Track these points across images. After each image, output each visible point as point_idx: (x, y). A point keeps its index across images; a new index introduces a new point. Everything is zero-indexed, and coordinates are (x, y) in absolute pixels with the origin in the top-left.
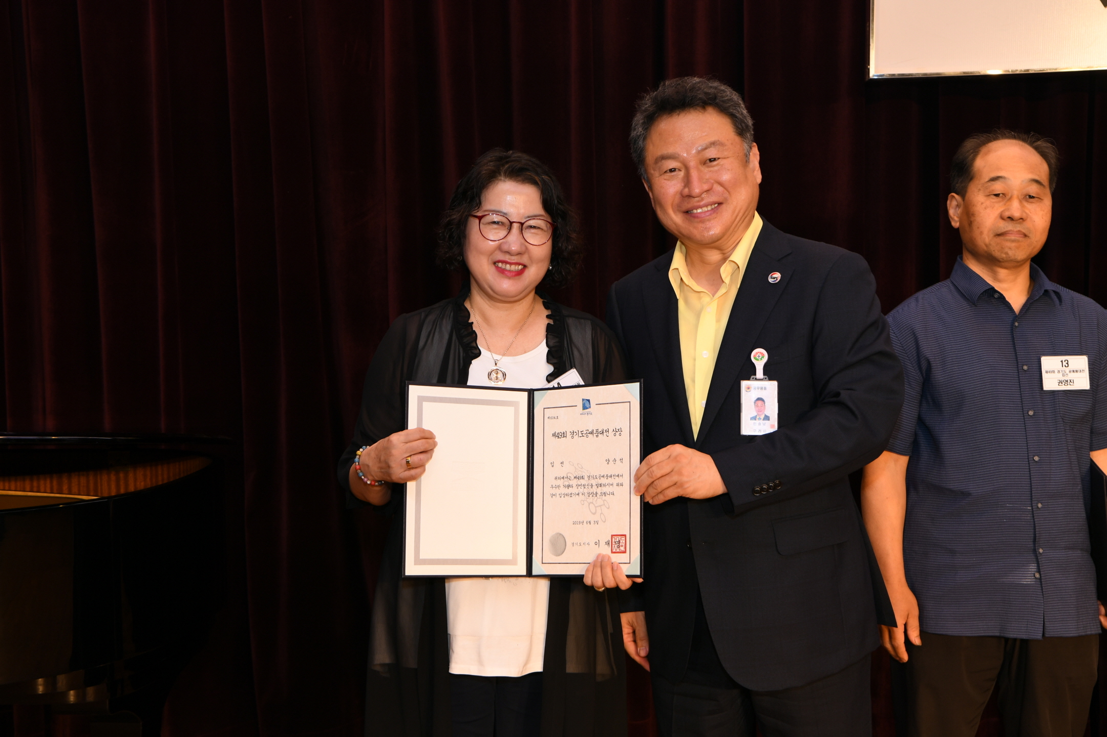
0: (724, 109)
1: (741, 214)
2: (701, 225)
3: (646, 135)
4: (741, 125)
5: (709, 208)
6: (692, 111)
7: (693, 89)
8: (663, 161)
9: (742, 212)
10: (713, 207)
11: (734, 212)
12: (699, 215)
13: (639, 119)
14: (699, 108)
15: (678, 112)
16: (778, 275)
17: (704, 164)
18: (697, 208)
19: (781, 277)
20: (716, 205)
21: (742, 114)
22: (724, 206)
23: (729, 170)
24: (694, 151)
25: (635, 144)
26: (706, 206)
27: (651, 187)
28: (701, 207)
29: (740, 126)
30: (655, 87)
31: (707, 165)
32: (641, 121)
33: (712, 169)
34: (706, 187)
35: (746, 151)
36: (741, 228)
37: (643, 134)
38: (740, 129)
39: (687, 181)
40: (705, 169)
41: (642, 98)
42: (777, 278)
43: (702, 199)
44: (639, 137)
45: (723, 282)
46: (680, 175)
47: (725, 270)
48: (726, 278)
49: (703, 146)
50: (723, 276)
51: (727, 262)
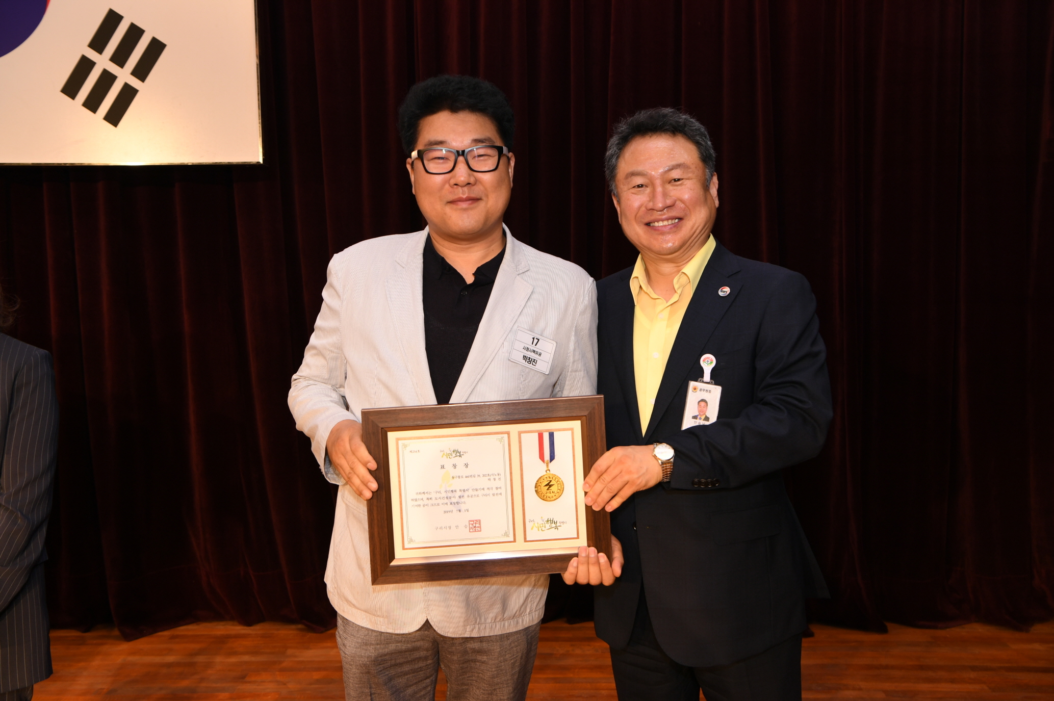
0: (691, 137)
1: (698, 231)
2: (661, 237)
3: (619, 154)
5: (670, 222)
6: (663, 135)
7: (665, 116)
8: (633, 177)
9: (700, 228)
10: (673, 222)
11: (692, 228)
12: (660, 228)
13: (614, 140)
16: (727, 290)
17: (669, 183)
18: (658, 221)
19: (730, 290)
20: (677, 221)
21: (707, 143)
22: (684, 222)
23: (691, 189)
24: (661, 171)
25: (609, 161)
26: (667, 219)
27: (619, 202)
28: (663, 220)
29: (705, 154)
30: (632, 113)
31: (672, 184)
32: (616, 142)
33: (675, 188)
34: (669, 202)
35: (707, 177)
36: (696, 244)
38: (704, 156)
39: (653, 196)
40: (669, 187)
41: (619, 122)
43: (664, 214)
44: (612, 156)
45: (676, 292)
46: (646, 190)
47: (678, 281)
48: (678, 288)
49: (669, 166)
50: (676, 287)
51: (680, 273)
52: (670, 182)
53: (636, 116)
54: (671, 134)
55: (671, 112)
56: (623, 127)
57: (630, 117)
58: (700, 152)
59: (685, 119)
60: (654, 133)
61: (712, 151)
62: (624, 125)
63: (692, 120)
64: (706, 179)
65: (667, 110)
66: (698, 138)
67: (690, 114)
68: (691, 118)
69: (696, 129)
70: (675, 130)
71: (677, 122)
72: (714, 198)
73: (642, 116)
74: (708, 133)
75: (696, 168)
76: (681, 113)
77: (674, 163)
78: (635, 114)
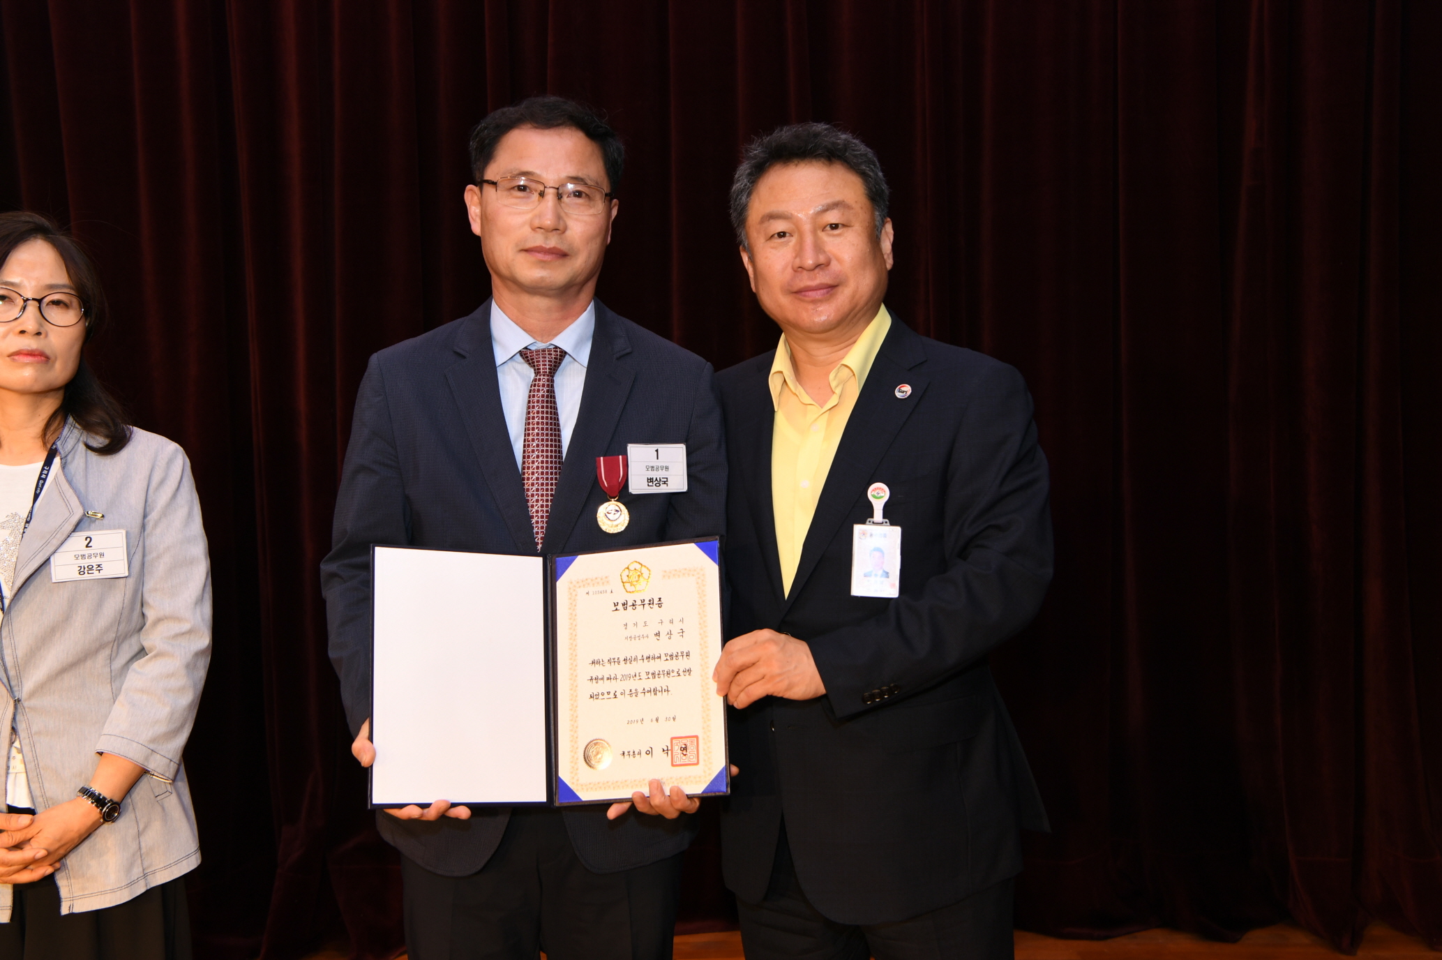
0: (852, 165)
2: (813, 309)
4: (875, 187)
6: (814, 163)
7: (816, 135)
8: (771, 221)
14: (823, 159)
15: (796, 162)
16: (907, 389)
17: (823, 231)
19: (912, 390)
21: (877, 174)
23: (853, 245)
24: (811, 212)
27: (752, 259)
29: (874, 190)
31: (827, 232)
33: (831, 239)
34: (822, 259)
35: (877, 223)
37: (749, 187)
39: (799, 252)
40: (823, 237)
42: (906, 392)
43: (815, 278)
44: (742, 191)
45: (834, 393)
46: (790, 241)
47: (836, 376)
48: (837, 386)
49: (823, 206)
50: (833, 384)
51: (839, 366)
52: (824, 229)
53: (776, 134)
54: (825, 162)
55: (826, 129)
56: (756, 150)
57: (767, 136)
58: (866, 186)
59: (846, 140)
60: (802, 160)
61: (885, 187)
62: (759, 146)
63: (854, 141)
64: (875, 226)
65: (820, 127)
66: (863, 167)
67: (853, 133)
68: (854, 139)
69: (861, 155)
70: (832, 155)
71: (833, 143)
72: (885, 257)
73: (784, 134)
74: (879, 160)
75: (862, 208)
76: (839, 130)
77: (829, 201)
78: (774, 131)
